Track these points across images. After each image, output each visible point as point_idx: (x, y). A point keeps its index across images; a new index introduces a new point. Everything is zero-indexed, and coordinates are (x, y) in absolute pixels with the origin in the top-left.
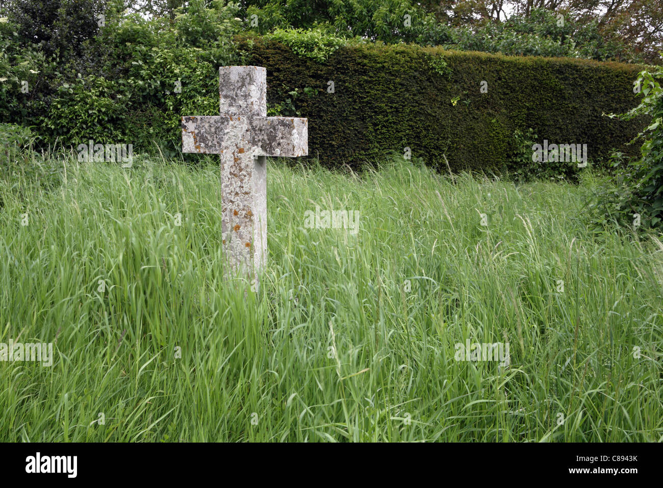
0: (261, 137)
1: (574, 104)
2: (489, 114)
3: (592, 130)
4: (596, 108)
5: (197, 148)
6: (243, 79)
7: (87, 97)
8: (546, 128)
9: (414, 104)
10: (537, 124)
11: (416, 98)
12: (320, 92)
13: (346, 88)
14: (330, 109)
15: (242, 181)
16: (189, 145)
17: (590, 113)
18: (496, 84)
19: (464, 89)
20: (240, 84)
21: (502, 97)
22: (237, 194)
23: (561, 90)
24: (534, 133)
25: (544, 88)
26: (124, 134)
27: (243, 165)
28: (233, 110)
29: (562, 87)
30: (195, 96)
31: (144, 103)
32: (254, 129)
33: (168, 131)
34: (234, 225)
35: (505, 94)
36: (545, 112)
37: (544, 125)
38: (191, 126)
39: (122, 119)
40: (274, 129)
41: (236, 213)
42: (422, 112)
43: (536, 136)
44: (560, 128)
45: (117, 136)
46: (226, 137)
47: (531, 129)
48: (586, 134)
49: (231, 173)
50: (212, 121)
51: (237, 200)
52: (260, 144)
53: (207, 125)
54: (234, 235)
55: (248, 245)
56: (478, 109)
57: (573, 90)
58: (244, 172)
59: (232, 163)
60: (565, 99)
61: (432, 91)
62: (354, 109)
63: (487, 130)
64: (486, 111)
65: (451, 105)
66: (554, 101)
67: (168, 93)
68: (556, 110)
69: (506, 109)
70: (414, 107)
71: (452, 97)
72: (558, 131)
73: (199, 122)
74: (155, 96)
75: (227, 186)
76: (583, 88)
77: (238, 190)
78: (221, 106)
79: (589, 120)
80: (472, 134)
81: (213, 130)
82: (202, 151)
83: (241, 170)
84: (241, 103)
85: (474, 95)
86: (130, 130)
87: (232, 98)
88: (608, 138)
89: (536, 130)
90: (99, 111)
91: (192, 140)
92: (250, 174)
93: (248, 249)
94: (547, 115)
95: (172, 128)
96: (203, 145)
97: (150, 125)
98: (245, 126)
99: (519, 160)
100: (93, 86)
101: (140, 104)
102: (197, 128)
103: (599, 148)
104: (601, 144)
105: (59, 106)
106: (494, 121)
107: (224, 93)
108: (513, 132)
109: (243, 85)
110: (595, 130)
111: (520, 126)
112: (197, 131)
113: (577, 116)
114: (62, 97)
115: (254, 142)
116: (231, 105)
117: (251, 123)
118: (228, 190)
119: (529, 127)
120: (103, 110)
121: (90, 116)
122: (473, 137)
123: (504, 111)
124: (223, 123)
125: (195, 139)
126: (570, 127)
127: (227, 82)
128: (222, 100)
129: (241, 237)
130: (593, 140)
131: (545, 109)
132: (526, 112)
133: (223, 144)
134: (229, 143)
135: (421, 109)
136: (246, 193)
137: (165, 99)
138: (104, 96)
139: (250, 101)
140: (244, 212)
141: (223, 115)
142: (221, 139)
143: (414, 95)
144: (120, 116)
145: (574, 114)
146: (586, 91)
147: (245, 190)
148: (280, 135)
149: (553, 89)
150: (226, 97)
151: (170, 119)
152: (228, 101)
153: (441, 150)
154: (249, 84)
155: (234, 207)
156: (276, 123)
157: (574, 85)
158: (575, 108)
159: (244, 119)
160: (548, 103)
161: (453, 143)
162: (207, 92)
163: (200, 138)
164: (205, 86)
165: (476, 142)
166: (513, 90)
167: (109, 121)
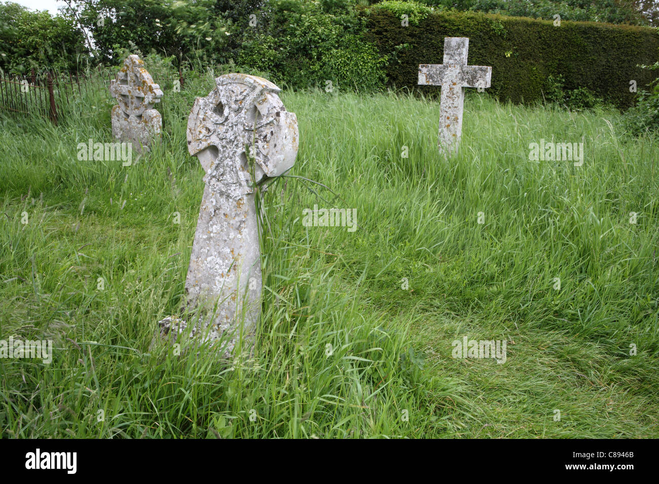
0: (467, 77)
1: (593, 57)
2: (531, 64)
3: (605, 76)
4: (610, 60)
5: (427, 82)
6: (459, 45)
7: (262, 49)
8: (571, 74)
9: (479, 56)
10: (565, 71)
11: (481, 51)
12: (414, 47)
13: (432, 44)
14: (421, 58)
15: (453, 100)
16: (422, 80)
17: (604, 63)
18: (538, 42)
19: (515, 45)
20: (457, 47)
21: (541, 51)
22: (450, 107)
23: (584, 46)
24: (563, 78)
25: (572, 45)
26: (283, 75)
27: (455, 92)
28: (451, 61)
29: (586, 44)
30: (331, 49)
31: (297, 54)
32: (463, 72)
33: (313, 73)
34: (447, 124)
35: (543, 49)
36: (571, 63)
37: (570, 72)
38: (424, 70)
39: (282, 65)
40: (476, 72)
41: (448, 118)
42: (484, 61)
43: (564, 80)
44: (581, 75)
45: (279, 77)
46: (446, 76)
47: (561, 75)
48: (600, 79)
49: (447, 96)
50: (438, 67)
51: (450, 111)
52: (466, 80)
53: (434, 70)
54: (445, 129)
55: (454, 135)
56: (523, 60)
57: (593, 46)
58: (455, 96)
59: (448, 91)
60: (587, 53)
61: (492, 47)
62: (437, 59)
63: (529, 75)
64: (529, 61)
65: (505, 56)
66: (579, 55)
67: (313, 46)
68: (580, 61)
69: (543, 60)
70: (479, 58)
71: (506, 51)
72: (580, 77)
73: (430, 68)
74: (304, 48)
75: (444, 103)
76: (601, 45)
77: (450, 105)
78: (444, 59)
79: (603, 69)
80: (518, 78)
81: (438, 72)
82: (430, 84)
83: (453, 94)
84: (456, 58)
85: (521, 50)
86: (288, 73)
87: (451, 55)
88: (616, 82)
89: (564, 75)
90: (269, 59)
91: (425, 77)
92: (458, 97)
93: (454, 137)
94: (573, 64)
95: (316, 71)
96: (431, 80)
97: (300, 69)
98: (458, 71)
99: (550, 97)
100: (265, 42)
101: (294, 54)
102: (429, 71)
103: (609, 89)
104: (610, 87)
105: (243, 55)
106: (534, 69)
107: (447, 52)
108: (548, 77)
109: (459, 48)
110: (607, 76)
111: (552, 73)
112: (428, 73)
113: (594, 66)
114: (244, 50)
115: (463, 79)
116: (450, 59)
117: (462, 69)
118: (444, 105)
119: (559, 73)
120: (272, 58)
121: (263, 62)
122: (519, 80)
123: (541, 61)
124: (444, 69)
125: (426, 77)
126: (589, 73)
127: (449, 46)
128: (445, 56)
129: (450, 131)
130: (605, 84)
131: (572, 60)
132: (558, 62)
133: (444, 80)
134: (447, 79)
135: (484, 59)
136: (455, 107)
137: (312, 51)
138: (271, 49)
139: (462, 57)
140: (453, 118)
141: (444, 64)
142: (443, 78)
143: (479, 49)
144: (282, 63)
145: (592, 64)
146: (603, 48)
147: (455, 105)
148: (479, 76)
149: (578, 46)
150: (447, 54)
151: (314, 65)
152: (449, 56)
153: (496, 89)
154: (463, 47)
155: (448, 115)
156: (477, 69)
157: (595, 43)
158: (594, 60)
159: (458, 67)
160: (574, 56)
161: (504, 84)
162: (339, 46)
163: (430, 76)
164: (337, 42)
165: (520, 84)
166: (549, 46)
167: (274, 66)
